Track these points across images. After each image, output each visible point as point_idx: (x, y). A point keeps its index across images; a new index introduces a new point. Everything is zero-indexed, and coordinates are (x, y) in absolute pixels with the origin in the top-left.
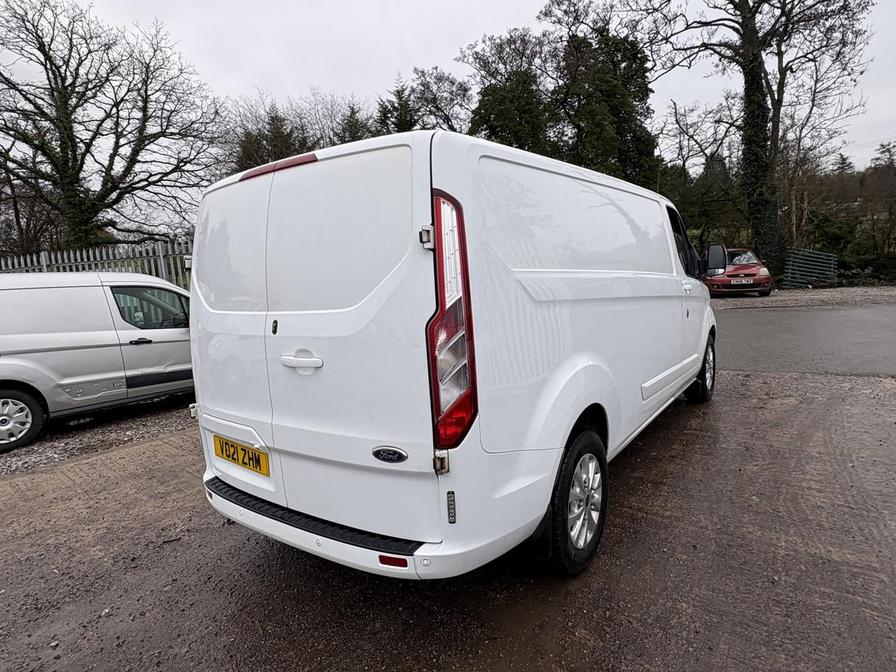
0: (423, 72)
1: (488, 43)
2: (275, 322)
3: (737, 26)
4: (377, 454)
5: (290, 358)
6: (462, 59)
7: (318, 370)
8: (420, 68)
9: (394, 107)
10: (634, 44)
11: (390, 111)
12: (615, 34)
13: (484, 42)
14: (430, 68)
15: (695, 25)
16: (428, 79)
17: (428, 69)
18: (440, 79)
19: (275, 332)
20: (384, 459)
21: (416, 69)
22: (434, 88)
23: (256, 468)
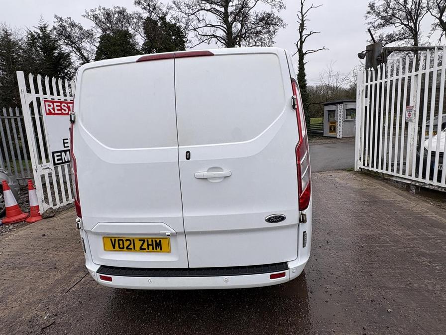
0: (61, 19)
1: (102, 11)
3: (225, 30)
4: (269, 220)
5: (203, 173)
6: (86, 16)
7: (227, 178)
8: (59, 16)
9: (39, 37)
10: (179, 28)
11: (36, 38)
12: (169, 22)
13: (99, 10)
14: (66, 18)
15: (209, 25)
16: (65, 24)
17: (64, 17)
18: (73, 25)
20: (273, 222)
21: (56, 16)
22: (69, 30)
23: (156, 249)
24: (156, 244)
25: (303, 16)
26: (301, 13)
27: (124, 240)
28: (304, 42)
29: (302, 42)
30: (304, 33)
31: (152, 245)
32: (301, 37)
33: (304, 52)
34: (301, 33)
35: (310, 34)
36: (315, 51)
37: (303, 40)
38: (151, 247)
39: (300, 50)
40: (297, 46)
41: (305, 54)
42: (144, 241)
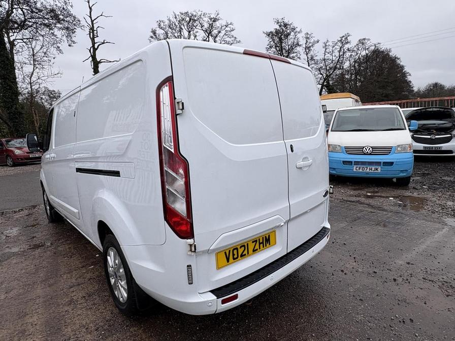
2: (291, 145)
5: (300, 163)
19: (292, 151)
20: (325, 196)
23: (266, 246)
24: (265, 241)
25: (92, 21)
26: (90, 17)
27: (239, 247)
28: (97, 49)
29: (95, 50)
30: (96, 40)
31: (263, 243)
32: (94, 43)
33: (98, 60)
34: (93, 40)
35: (103, 43)
36: (110, 62)
37: (96, 47)
38: (261, 245)
39: (94, 57)
40: (90, 52)
41: (100, 62)
42: (256, 241)
